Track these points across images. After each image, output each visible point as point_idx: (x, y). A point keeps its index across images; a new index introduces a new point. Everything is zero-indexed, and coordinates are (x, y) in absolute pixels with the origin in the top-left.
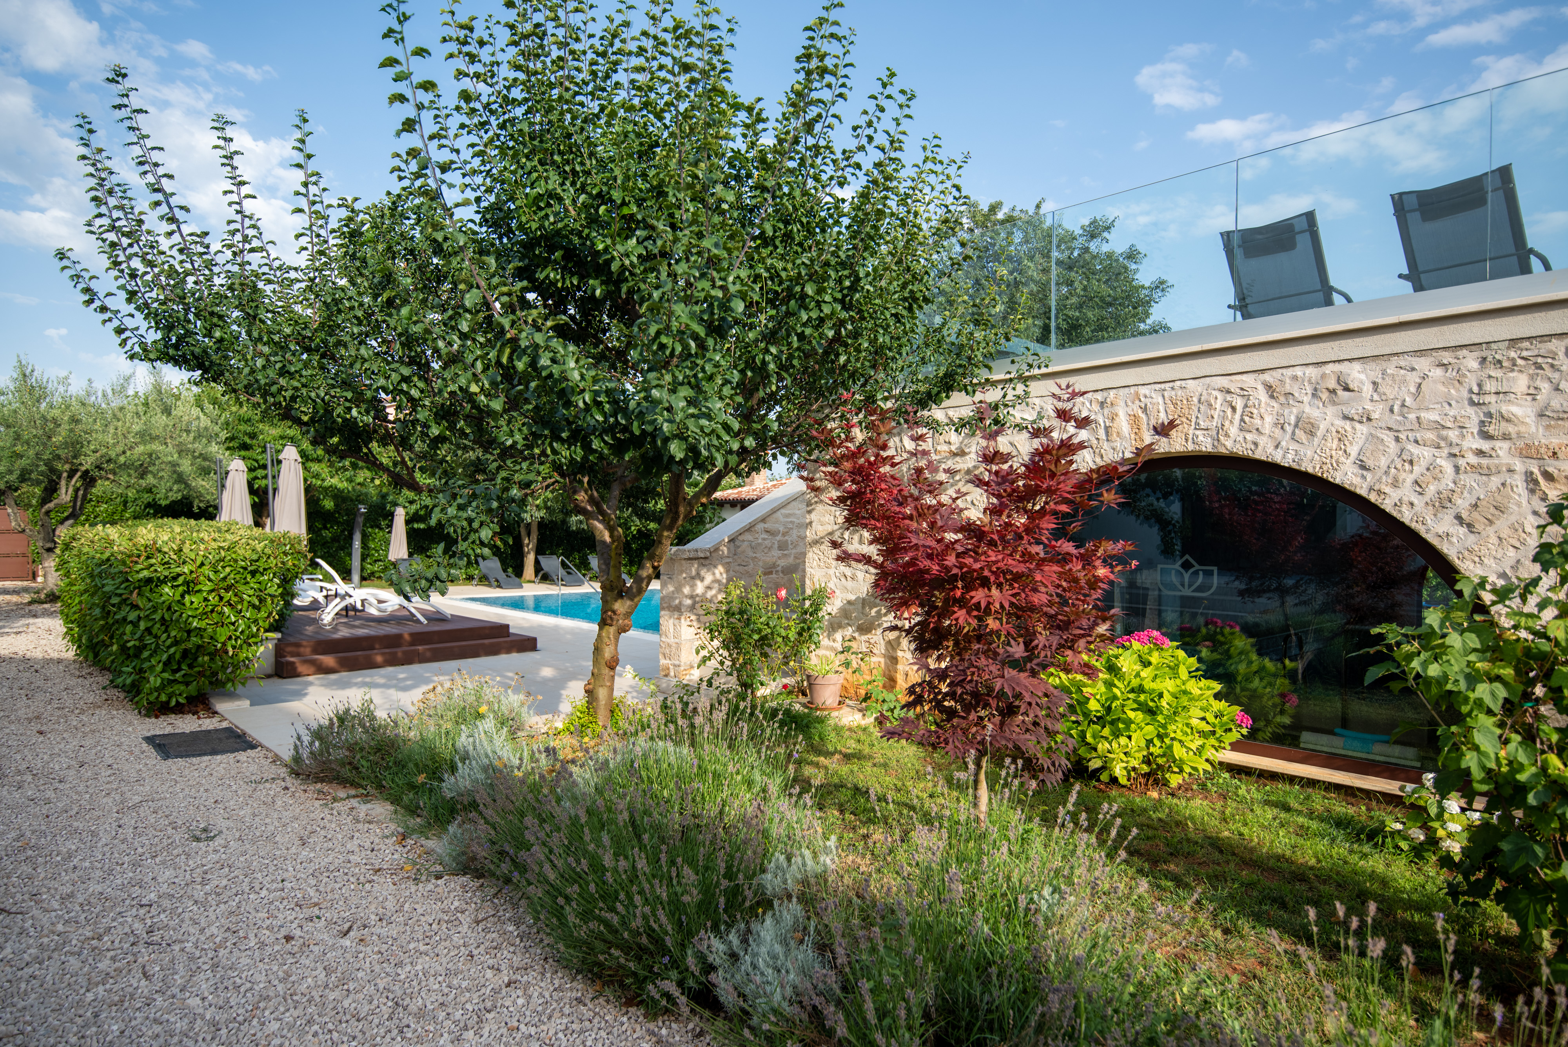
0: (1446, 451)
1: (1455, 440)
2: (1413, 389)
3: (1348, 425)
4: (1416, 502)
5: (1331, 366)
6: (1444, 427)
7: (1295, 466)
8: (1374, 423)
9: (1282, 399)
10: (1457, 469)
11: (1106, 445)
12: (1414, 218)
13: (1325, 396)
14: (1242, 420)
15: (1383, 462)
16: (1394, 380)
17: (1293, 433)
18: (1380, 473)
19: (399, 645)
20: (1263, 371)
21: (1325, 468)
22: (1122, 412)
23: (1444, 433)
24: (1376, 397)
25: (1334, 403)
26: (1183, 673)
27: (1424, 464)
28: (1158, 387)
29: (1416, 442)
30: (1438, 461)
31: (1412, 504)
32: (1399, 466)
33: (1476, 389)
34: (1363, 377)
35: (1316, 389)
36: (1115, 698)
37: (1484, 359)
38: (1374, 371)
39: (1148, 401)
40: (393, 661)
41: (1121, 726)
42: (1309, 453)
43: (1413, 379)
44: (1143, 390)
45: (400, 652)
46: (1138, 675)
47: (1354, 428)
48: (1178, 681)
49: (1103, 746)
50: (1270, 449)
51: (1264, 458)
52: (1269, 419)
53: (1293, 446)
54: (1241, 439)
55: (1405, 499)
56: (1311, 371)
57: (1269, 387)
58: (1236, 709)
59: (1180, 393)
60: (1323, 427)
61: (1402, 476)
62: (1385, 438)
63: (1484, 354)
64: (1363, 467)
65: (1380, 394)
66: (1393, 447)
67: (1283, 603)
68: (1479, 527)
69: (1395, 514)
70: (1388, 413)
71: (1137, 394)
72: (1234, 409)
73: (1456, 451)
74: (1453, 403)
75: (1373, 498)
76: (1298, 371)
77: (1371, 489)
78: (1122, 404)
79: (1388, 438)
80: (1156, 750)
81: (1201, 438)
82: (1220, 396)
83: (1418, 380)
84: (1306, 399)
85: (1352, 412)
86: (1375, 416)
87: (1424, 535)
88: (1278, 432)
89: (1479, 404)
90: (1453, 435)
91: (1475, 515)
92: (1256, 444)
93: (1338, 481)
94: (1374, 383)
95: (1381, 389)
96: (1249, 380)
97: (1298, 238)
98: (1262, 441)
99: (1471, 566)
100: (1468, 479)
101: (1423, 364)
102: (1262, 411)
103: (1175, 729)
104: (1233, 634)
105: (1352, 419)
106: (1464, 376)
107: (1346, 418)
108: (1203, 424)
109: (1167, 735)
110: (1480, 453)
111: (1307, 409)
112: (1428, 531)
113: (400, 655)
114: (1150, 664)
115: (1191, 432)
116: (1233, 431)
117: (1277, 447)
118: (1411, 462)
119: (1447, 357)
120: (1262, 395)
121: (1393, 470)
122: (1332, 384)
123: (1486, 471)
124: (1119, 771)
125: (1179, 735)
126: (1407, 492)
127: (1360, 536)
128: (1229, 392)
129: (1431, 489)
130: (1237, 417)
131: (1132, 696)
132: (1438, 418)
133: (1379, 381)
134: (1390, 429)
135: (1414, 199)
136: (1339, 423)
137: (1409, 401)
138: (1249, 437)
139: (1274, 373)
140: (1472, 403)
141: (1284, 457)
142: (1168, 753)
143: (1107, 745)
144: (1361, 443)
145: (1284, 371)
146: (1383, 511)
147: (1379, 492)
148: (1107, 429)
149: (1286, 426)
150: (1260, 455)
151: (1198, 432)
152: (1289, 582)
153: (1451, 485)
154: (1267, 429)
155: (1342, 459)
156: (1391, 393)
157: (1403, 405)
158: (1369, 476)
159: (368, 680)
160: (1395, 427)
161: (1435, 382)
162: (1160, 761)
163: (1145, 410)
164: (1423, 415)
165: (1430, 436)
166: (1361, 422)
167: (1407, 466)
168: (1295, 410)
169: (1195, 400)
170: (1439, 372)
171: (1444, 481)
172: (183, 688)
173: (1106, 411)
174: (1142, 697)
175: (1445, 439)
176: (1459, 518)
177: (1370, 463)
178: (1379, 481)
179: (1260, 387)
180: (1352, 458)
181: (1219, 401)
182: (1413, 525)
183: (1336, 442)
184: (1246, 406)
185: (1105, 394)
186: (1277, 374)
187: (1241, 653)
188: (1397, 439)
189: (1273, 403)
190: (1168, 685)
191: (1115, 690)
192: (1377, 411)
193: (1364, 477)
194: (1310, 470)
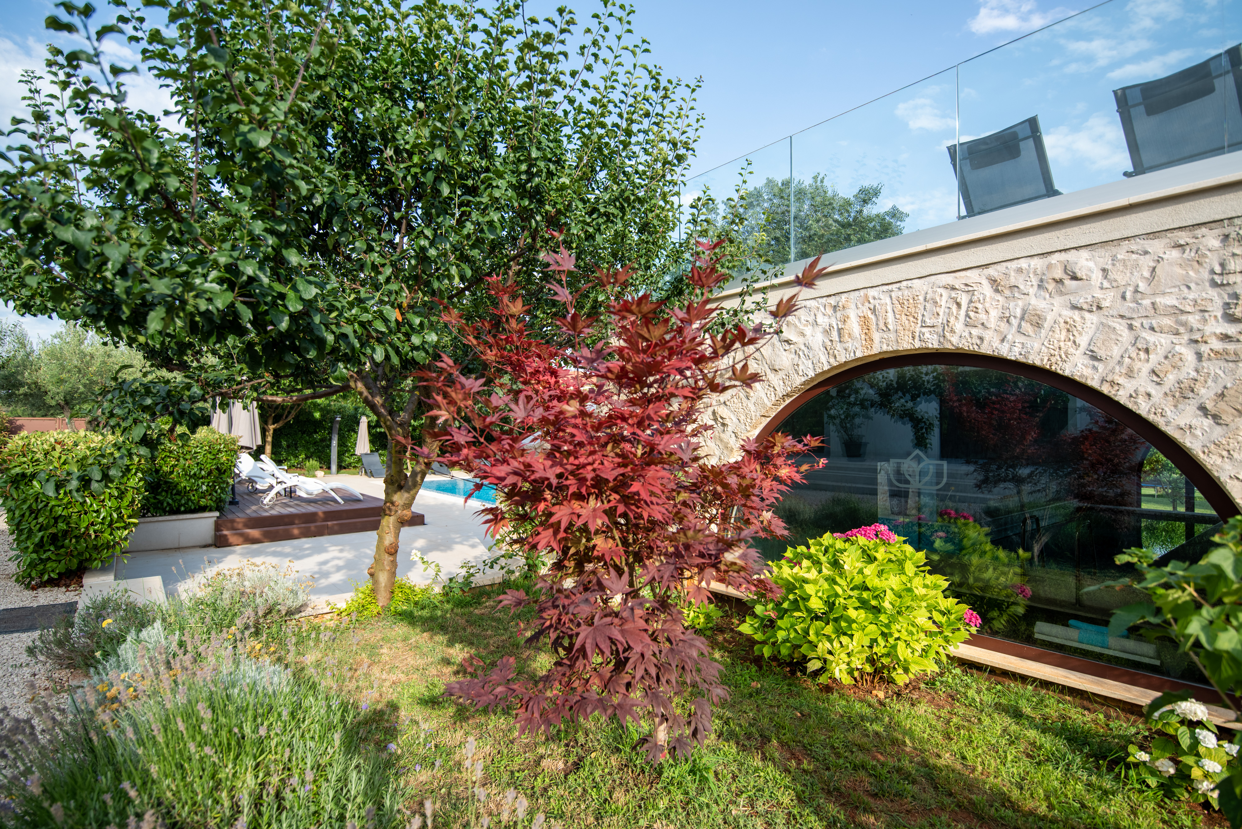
0: (1186, 337)
1: (1196, 325)
2: (1147, 274)
3: (1076, 315)
4: (1153, 392)
5: (1057, 257)
6: (1183, 312)
7: (1022, 359)
8: (1105, 312)
9: (1007, 293)
10: (1199, 356)
11: (839, 346)
12: (1138, 112)
13: (1051, 286)
14: (967, 316)
15: (1116, 352)
16: (1125, 266)
17: (1020, 326)
18: (1112, 363)
19: (314, 521)
20: (987, 266)
21: (1053, 360)
22: (853, 314)
23: (1183, 318)
24: (1106, 284)
25: (1061, 293)
26: (910, 568)
27: (1161, 352)
28: (885, 288)
29: (1152, 329)
30: (1177, 348)
31: (1149, 395)
32: (1134, 355)
33: (1218, 269)
34: (1091, 264)
35: (1041, 281)
36: (837, 595)
37: (1227, 236)
38: (1103, 257)
39: (876, 302)
40: (307, 534)
41: (843, 624)
42: (1037, 346)
43: (1147, 262)
44: (872, 293)
45: (312, 526)
46: (861, 572)
47: (1083, 318)
48: (904, 578)
49: (823, 646)
50: (996, 343)
51: (989, 352)
52: (994, 314)
53: (1020, 339)
54: (966, 334)
55: (1141, 390)
56: (1037, 263)
57: (993, 281)
58: (965, 607)
59: (906, 292)
60: (1050, 318)
61: (1137, 365)
62: (1117, 326)
63: (1226, 231)
64: (1094, 358)
65: (1110, 281)
66: (1126, 336)
67: (1019, 492)
68: (1226, 418)
69: (1130, 406)
70: (1119, 300)
71: (866, 296)
72: (959, 305)
73: (1197, 336)
74: (1192, 285)
75: (1105, 389)
76: (1023, 264)
77: (1103, 380)
78: (853, 306)
79: (1121, 326)
80: (880, 649)
81: (927, 335)
82: (945, 293)
83: (1152, 264)
84: (1032, 291)
85: (1081, 301)
86: (1104, 304)
87: (1163, 428)
88: (1003, 325)
89: (1222, 285)
90: (1193, 320)
91: (1222, 405)
92: (981, 339)
93: (1067, 373)
94: (1104, 270)
95: (1111, 276)
96: (973, 276)
97: (1022, 145)
98: (988, 335)
99: (1219, 461)
100: (1213, 367)
101: (1156, 246)
102: (987, 305)
103: (899, 628)
104: (966, 525)
105: (1081, 309)
106: (1204, 256)
107: (1074, 307)
108: (929, 322)
109: (891, 635)
110: (1226, 338)
111: (1033, 301)
112: (1168, 423)
113: (313, 529)
114: (875, 559)
115: (917, 330)
116: (959, 326)
117: (1003, 341)
118: (1147, 351)
119: (1183, 237)
120: (987, 289)
121: (1127, 360)
122: (1058, 273)
123: (1233, 358)
124: (839, 672)
125: (904, 635)
126: (1143, 383)
127: (1090, 430)
128: (953, 289)
129: (1171, 379)
130: (963, 312)
131: (855, 593)
132: (1175, 303)
133: (1109, 267)
134: (1122, 317)
135: (1137, 92)
136: (1068, 313)
137: (1142, 287)
138: (975, 332)
139: (998, 267)
140: (1214, 284)
141: (1010, 350)
142: (891, 653)
143: (828, 645)
144: (1091, 333)
145: (1008, 264)
146: (1117, 403)
147: (1112, 383)
148: (839, 330)
149: (1013, 320)
150: (986, 349)
151: (924, 330)
152: (1024, 472)
153: (1193, 374)
154: (992, 322)
155: (1072, 350)
156: (1121, 278)
157: (1136, 291)
158: (1100, 366)
159: (279, 549)
160: (1127, 314)
161: (1171, 264)
162: (885, 661)
163: (874, 311)
164: (1159, 300)
165: (1167, 322)
166: (1090, 311)
167: (1142, 355)
168: (1020, 303)
169: (921, 298)
170: (1175, 254)
171: (1184, 370)
172: (54, 565)
173: (839, 314)
174: (865, 595)
175: (1184, 324)
176: (1203, 409)
177: (1101, 353)
178: (1112, 371)
179: (985, 282)
180: (1082, 349)
181: (944, 298)
182: (1151, 418)
183: (1064, 332)
184: (971, 301)
185: (837, 298)
186: (1001, 268)
187: (973, 544)
188: (1131, 327)
189: (998, 297)
190: (894, 581)
191: (837, 588)
192: (1108, 299)
193: (1095, 368)
194: (1038, 363)
